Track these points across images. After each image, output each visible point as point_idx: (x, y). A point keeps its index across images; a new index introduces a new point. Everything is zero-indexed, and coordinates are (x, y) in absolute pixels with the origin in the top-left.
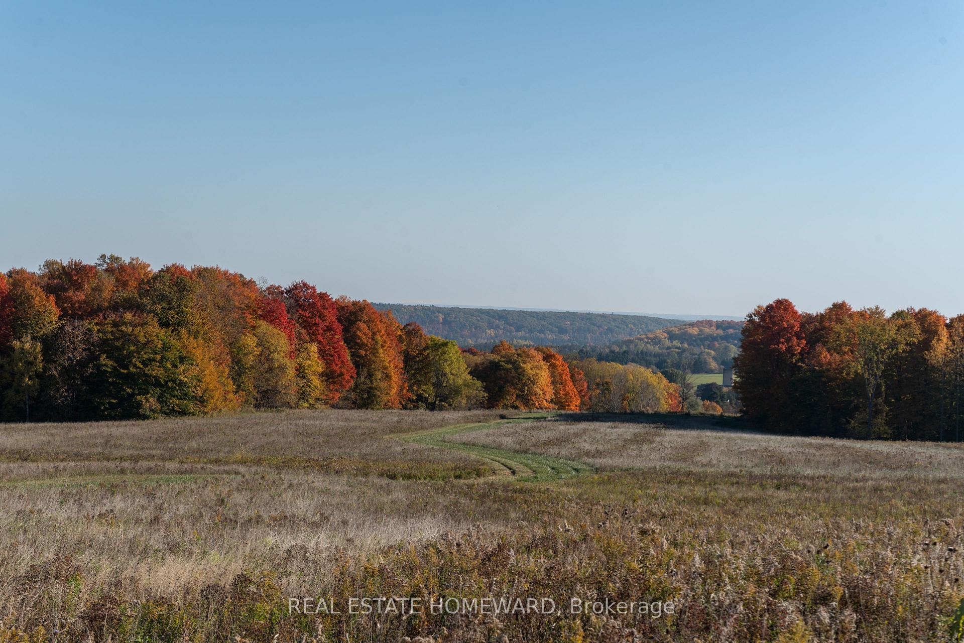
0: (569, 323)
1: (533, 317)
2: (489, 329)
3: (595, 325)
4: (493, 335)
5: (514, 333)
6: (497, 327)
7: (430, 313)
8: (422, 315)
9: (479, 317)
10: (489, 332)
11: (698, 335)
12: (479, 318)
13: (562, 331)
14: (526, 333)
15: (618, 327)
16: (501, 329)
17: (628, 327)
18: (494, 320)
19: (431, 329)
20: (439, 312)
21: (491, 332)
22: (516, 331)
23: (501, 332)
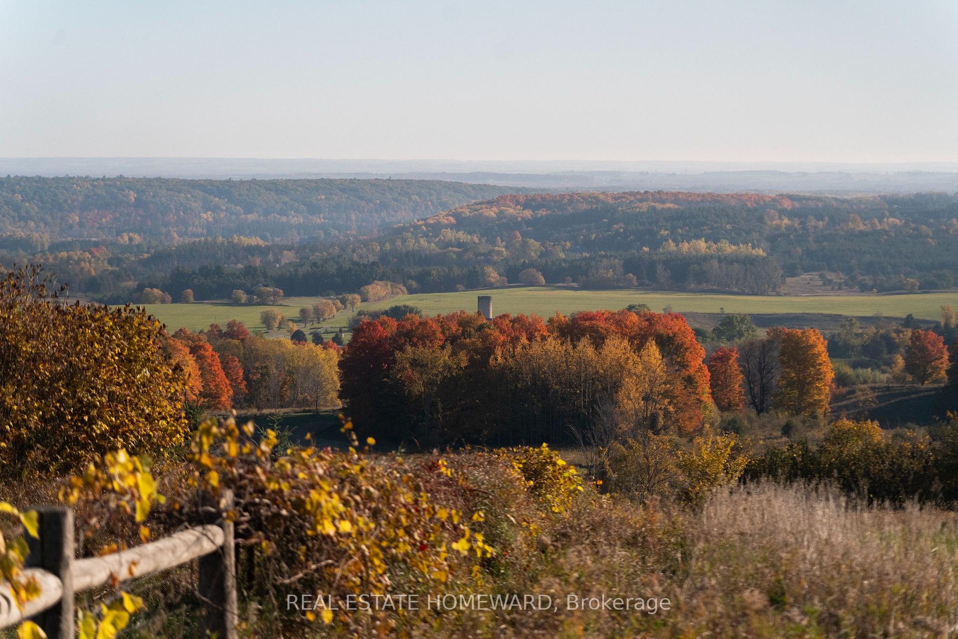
0: (323, 197)
1: (270, 190)
2: (205, 212)
3: (361, 198)
4: (211, 219)
5: (243, 216)
6: (215, 209)
7: (116, 191)
8: (104, 194)
9: (190, 193)
10: (204, 216)
11: (499, 219)
12: (189, 196)
13: (314, 209)
14: (260, 216)
15: (395, 200)
16: (222, 211)
17: (410, 199)
18: (212, 197)
19: (118, 216)
20: (129, 188)
21: (208, 216)
22: (245, 213)
23: (222, 216)
